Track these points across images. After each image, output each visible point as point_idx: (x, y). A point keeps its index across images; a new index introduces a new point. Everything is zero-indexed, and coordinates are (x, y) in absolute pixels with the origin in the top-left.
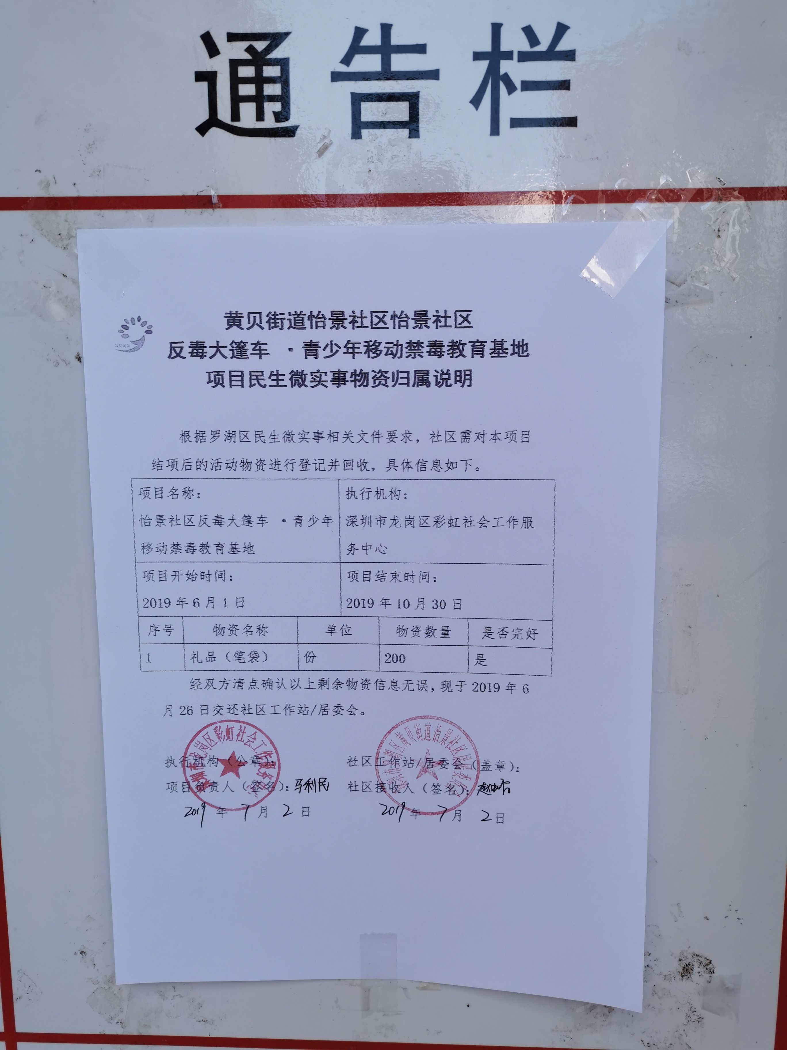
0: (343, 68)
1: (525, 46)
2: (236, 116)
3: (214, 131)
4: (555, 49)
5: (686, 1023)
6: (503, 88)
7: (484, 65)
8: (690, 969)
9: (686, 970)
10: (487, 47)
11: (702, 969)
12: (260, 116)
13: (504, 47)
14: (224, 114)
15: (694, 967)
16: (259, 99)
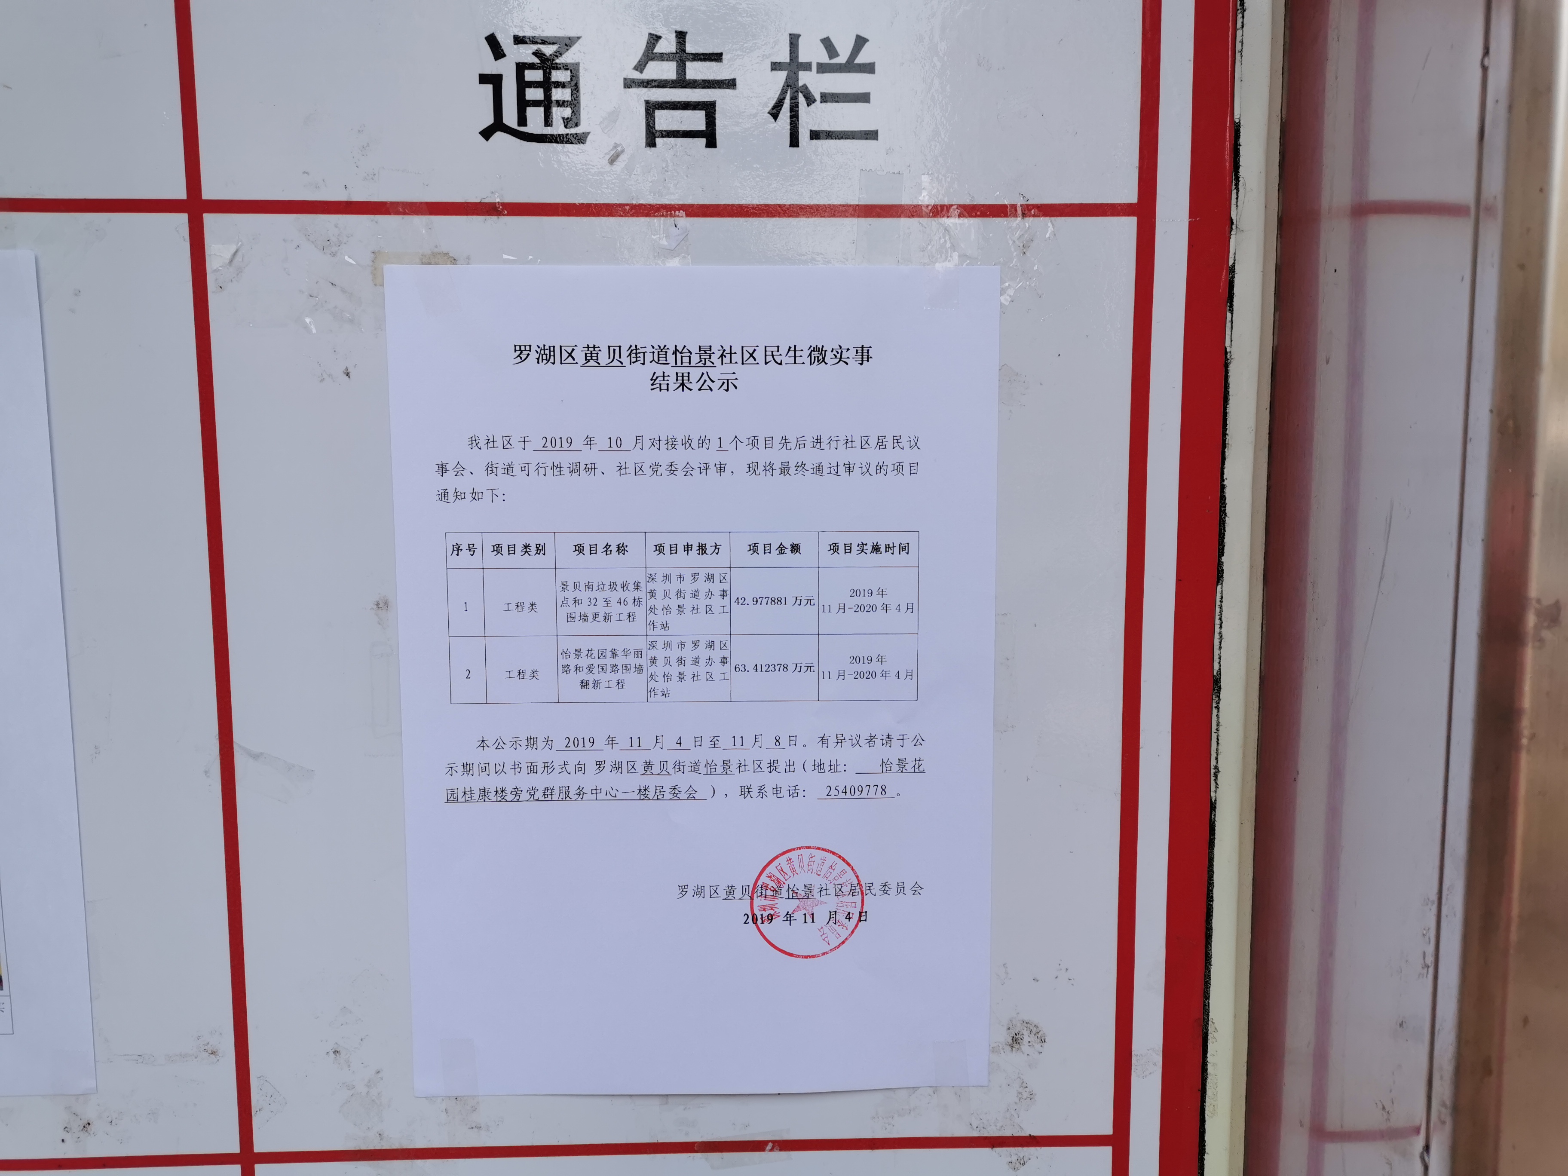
0: (636, 75)
1: (824, 58)
2: (522, 121)
3: (499, 136)
4: (854, 61)
5: (1018, 1101)
6: (801, 99)
7: (782, 75)
8: (1020, 1039)
9: (1016, 1040)
10: (784, 57)
11: (1032, 1038)
12: (548, 122)
13: (802, 59)
14: (510, 118)
15: (1024, 1036)
16: (547, 104)
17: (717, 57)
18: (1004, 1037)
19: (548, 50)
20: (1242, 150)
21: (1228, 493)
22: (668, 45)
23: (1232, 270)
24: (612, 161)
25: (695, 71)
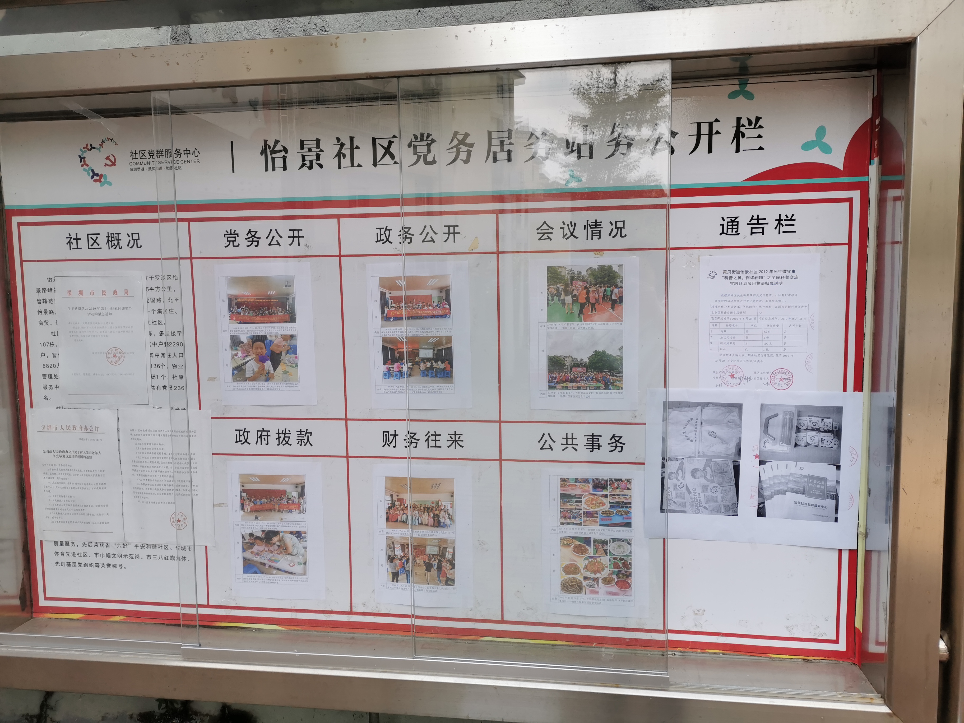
0: (749, 223)
1: (786, 218)
2: (727, 232)
3: (723, 234)
4: (791, 219)
6: (781, 226)
7: (778, 221)
10: (778, 219)
12: (732, 232)
13: (781, 219)
14: (725, 231)
16: (732, 229)
17: (765, 219)
19: (733, 219)
20: (869, 233)
21: (867, 297)
22: (755, 217)
23: (868, 255)
24: (744, 238)
25: (760, 222)
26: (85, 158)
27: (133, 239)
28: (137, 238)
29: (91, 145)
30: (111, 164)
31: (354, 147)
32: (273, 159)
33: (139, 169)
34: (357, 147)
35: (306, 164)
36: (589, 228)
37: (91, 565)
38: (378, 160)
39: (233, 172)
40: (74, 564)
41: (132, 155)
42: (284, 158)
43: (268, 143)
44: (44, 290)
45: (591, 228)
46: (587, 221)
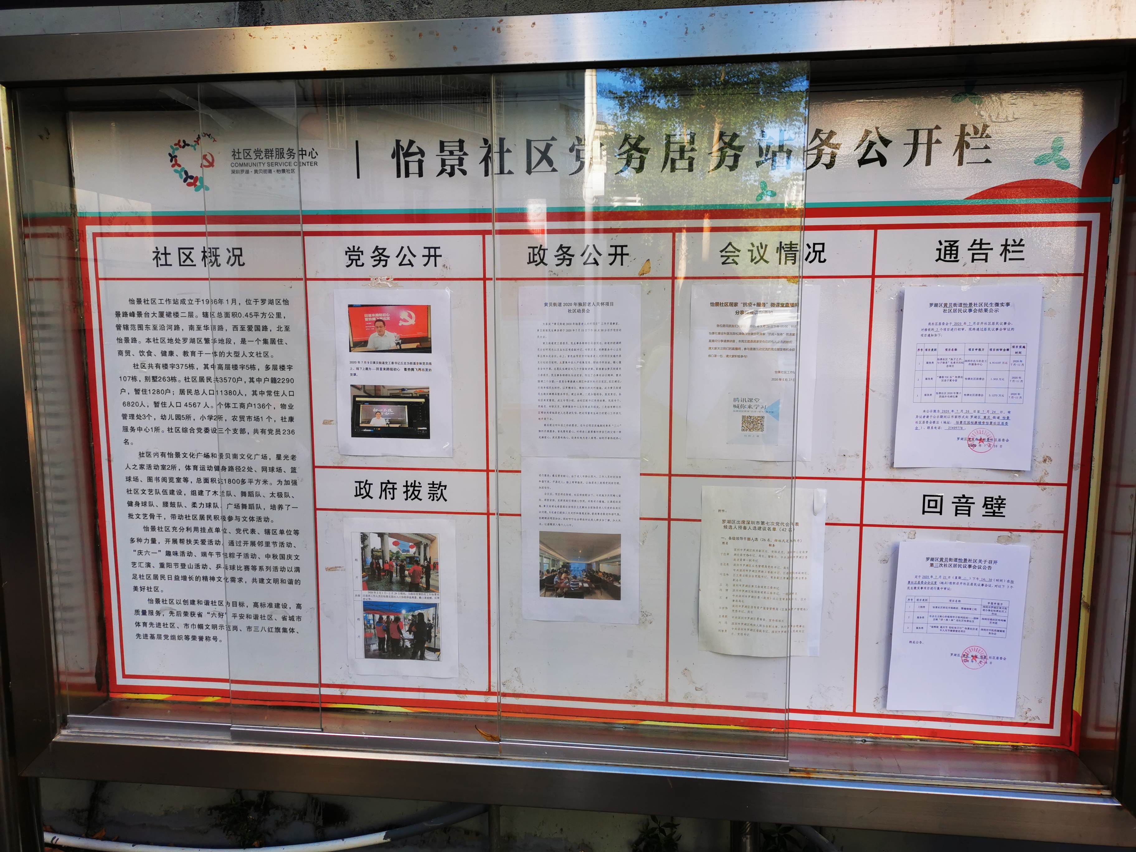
0: (971, 248)
1: (1013, 243)
2: (945, 258)
3: (940, 261)
4: (1020, 244)
5: (1044, 477)
6: (1007, 252)
7: (1004, 247)
9: (1045, 460)
10: (1004, 244)
11: (1049, 460)
12: (951, 258)
13: (1008, 244)
14: (942, 257)
17: (989, 244)
18: (1042, 460)
19: (952, 243)
20: (1109, 262)
22: (978, 242)
23: (1106, 287)
24: (964, 266)
25: (984, 247)
26: (176, 156)
27: (234, 255)
28: (239, 254)
29: (184, 141)
30: (207, 164)
31: (505, 150)
32: (407, 163)
33: (242, 171)
34: (508, 151)
35: (446, 170)
36: (782, 251)
37: (180, 638)
38: (533, 166)
39: (358, 177)
40: (159, 637)
41: (234, 155)
42: (420, 162)
43: (401, 143)
44: (125, 314)
45: (785, 251)
46: (781, 243)
